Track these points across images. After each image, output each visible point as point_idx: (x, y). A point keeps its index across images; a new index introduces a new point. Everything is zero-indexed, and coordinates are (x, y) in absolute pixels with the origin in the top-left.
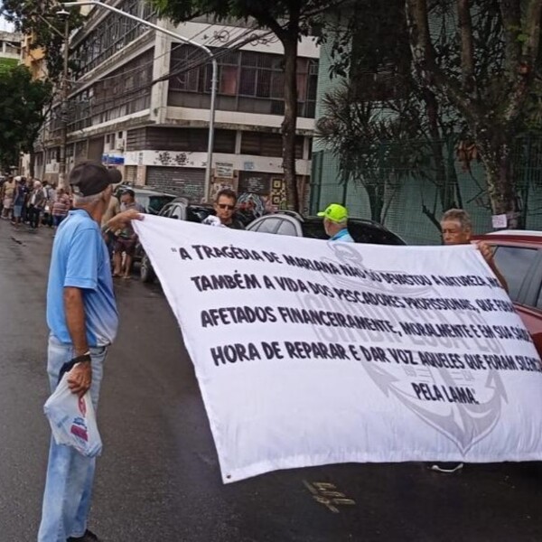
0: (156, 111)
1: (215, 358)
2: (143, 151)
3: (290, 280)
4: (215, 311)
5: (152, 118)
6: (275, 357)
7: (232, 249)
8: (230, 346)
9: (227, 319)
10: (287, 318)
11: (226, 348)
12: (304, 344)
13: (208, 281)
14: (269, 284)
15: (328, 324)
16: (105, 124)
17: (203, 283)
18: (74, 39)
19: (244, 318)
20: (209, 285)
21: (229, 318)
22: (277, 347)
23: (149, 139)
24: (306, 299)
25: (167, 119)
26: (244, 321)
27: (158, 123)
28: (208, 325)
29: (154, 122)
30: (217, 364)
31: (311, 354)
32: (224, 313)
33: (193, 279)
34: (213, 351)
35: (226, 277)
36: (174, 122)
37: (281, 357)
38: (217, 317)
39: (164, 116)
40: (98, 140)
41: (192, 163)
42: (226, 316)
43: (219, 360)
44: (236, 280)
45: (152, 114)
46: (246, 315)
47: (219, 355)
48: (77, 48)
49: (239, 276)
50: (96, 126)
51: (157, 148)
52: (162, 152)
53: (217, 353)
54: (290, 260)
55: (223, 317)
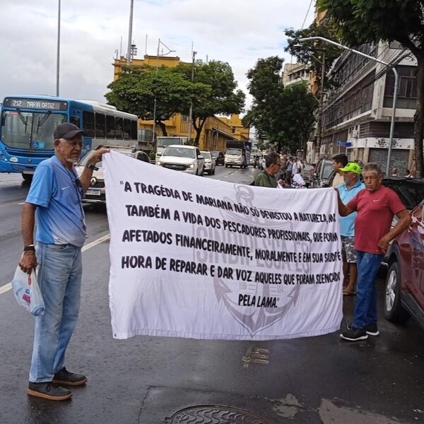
0: (375, 111)
1: (123, 263)
2: (368, 138)
3: (193, 215)
4: (134, 231)
5: (373, 116)
6: (161, 268)
7: (162, 188)
8: (135, 257)
9: (139, 238)
10: (179, 242)
11: (132, 257)
12: (183, 262)
13: (136, 210)
14: (177, 216)
15: (205, 249)
16: (350, 120)
17: (133, 210)
18: (336, 65)
19: (151, 239)
20: (136, 213)
21: (141, 238)
22: (165, 262)
23: (372, 130)
24: (199, 229)
25: (383, 116)
26: (150, 241)
27: (376, 119)
28: (126, 240)
29: (374, 118)
30: (123, 267)
31: (184, 269)
32: (139, 233)
33: (127, 206)
34: (123, 258)
35: (150, 208)
36: (388, 118)
37: (164, 269)
38: (134, 236)
39: (380, 114)
40: (345, 132)
41: (401, 146)
42: (140, 236)
43: (125, 265)
44: (156, 211)
45: (373, 113)
46: (153, 237)
47: (126, 262)
48: (338, 71)
49: (158, 209)
50: (345, 122)
51: (376, 136)
52: (380, 139)
53: (125, 260)
54: (200, 199)
55: (138, 236)
